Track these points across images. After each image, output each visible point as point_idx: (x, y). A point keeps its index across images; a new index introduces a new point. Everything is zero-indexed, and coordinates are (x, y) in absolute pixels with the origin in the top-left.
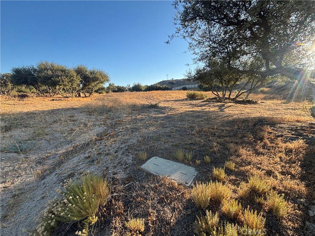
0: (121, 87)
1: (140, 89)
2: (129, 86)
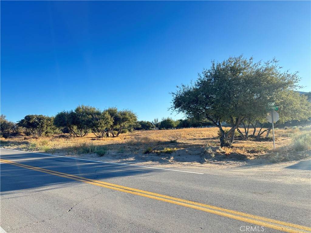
0: (145, 122)
1: (171, 125)
2: (157, 121)
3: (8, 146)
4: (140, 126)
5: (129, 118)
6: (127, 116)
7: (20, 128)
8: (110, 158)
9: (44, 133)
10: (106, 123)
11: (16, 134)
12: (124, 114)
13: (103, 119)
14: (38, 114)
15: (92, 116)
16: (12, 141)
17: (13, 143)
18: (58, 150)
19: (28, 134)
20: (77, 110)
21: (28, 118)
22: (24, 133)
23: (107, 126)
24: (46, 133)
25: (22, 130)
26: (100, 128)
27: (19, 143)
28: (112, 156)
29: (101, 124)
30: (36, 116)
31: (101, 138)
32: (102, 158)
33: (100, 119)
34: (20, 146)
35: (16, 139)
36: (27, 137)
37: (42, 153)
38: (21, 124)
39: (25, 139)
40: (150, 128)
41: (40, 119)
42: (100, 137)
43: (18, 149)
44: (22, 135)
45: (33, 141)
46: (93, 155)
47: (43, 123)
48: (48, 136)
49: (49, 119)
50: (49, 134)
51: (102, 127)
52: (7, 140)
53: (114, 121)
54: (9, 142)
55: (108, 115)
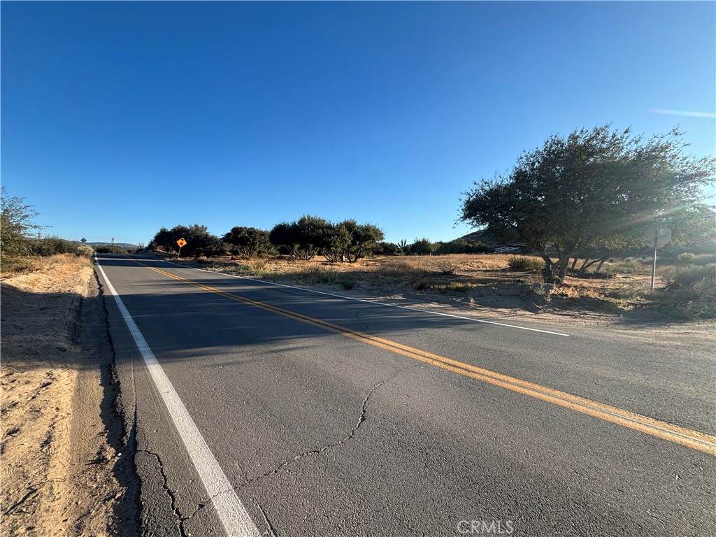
1: (427, 250)
2: (405, 243)
3: (211, 267)
4: (382, 250)
5: (374, 235)
6: (371, 233)
7: (225, 244)
8: (366, 294)
9: (256, 253)
10: (341, 242)
11: (221, 252)
12: (367, 229)
13: (338, 235)
14: (249, 227)
15: (323, 230)
16: (216, 261)
17: (217, 263)
18: (281, 276)
19: (235, 253)
20: (302, 221)
21: (236, 231)
22: (230, 251)
23: (343, 246)
24: (259, 252)
25: (228, 247)
26: (333, 249)
27: (226, 265)
28: (367, 290)
29: (335, 242)
30: (246, 228)
31: (334, 263)
32: (350, 292)
33: (333, 236)
34: (227, 269)
35: (221, 259)
36: (234, 257)
37: (258, 279)
38: (227, 238)
39: (232, 259)
40: (395, 253)
41: (251, 232)
42: (332, 261)
43: (224, 272)
44: (228, 255)
45: (243, 263)
46: (335, 286)
47: (254, 239)
48: (261, 257)
49: (263, 234)
50: (263, 254)
51: (337, 247)
52: (210, 260)
53: (352, 239)
54: (212, 262)
55: (344, 230)
